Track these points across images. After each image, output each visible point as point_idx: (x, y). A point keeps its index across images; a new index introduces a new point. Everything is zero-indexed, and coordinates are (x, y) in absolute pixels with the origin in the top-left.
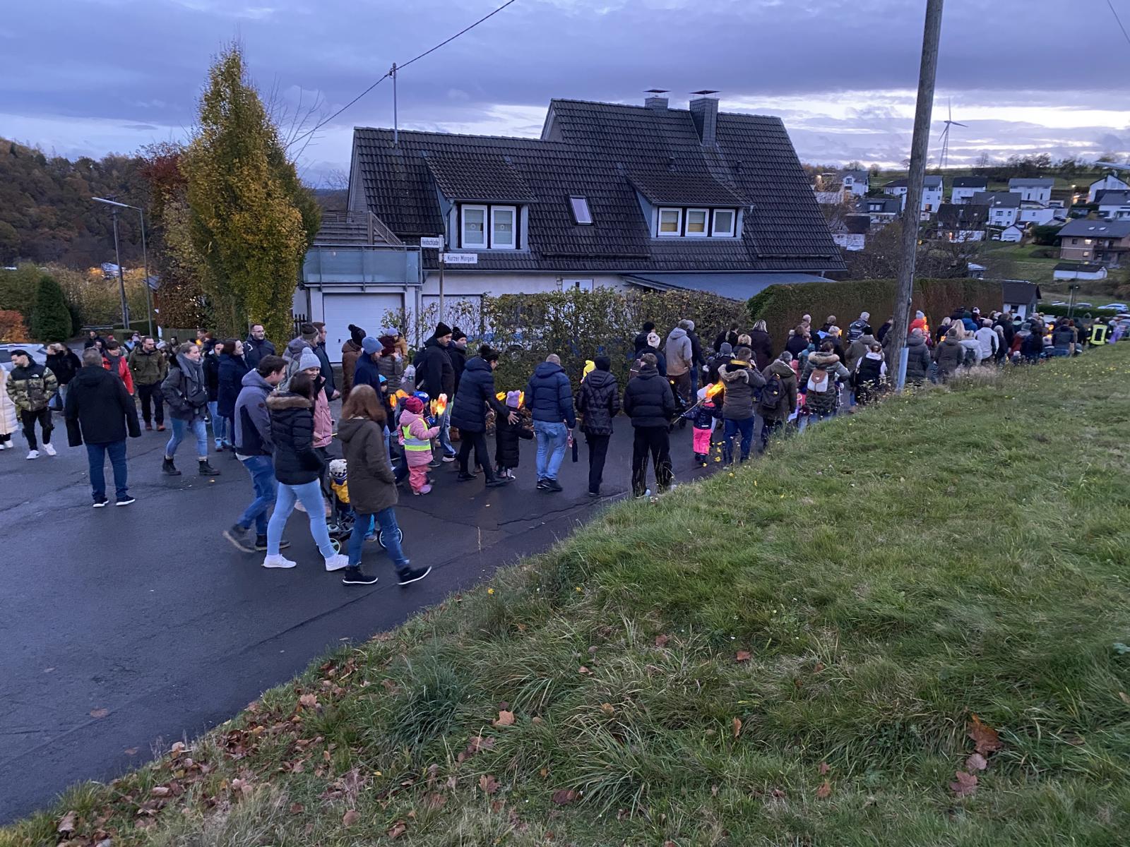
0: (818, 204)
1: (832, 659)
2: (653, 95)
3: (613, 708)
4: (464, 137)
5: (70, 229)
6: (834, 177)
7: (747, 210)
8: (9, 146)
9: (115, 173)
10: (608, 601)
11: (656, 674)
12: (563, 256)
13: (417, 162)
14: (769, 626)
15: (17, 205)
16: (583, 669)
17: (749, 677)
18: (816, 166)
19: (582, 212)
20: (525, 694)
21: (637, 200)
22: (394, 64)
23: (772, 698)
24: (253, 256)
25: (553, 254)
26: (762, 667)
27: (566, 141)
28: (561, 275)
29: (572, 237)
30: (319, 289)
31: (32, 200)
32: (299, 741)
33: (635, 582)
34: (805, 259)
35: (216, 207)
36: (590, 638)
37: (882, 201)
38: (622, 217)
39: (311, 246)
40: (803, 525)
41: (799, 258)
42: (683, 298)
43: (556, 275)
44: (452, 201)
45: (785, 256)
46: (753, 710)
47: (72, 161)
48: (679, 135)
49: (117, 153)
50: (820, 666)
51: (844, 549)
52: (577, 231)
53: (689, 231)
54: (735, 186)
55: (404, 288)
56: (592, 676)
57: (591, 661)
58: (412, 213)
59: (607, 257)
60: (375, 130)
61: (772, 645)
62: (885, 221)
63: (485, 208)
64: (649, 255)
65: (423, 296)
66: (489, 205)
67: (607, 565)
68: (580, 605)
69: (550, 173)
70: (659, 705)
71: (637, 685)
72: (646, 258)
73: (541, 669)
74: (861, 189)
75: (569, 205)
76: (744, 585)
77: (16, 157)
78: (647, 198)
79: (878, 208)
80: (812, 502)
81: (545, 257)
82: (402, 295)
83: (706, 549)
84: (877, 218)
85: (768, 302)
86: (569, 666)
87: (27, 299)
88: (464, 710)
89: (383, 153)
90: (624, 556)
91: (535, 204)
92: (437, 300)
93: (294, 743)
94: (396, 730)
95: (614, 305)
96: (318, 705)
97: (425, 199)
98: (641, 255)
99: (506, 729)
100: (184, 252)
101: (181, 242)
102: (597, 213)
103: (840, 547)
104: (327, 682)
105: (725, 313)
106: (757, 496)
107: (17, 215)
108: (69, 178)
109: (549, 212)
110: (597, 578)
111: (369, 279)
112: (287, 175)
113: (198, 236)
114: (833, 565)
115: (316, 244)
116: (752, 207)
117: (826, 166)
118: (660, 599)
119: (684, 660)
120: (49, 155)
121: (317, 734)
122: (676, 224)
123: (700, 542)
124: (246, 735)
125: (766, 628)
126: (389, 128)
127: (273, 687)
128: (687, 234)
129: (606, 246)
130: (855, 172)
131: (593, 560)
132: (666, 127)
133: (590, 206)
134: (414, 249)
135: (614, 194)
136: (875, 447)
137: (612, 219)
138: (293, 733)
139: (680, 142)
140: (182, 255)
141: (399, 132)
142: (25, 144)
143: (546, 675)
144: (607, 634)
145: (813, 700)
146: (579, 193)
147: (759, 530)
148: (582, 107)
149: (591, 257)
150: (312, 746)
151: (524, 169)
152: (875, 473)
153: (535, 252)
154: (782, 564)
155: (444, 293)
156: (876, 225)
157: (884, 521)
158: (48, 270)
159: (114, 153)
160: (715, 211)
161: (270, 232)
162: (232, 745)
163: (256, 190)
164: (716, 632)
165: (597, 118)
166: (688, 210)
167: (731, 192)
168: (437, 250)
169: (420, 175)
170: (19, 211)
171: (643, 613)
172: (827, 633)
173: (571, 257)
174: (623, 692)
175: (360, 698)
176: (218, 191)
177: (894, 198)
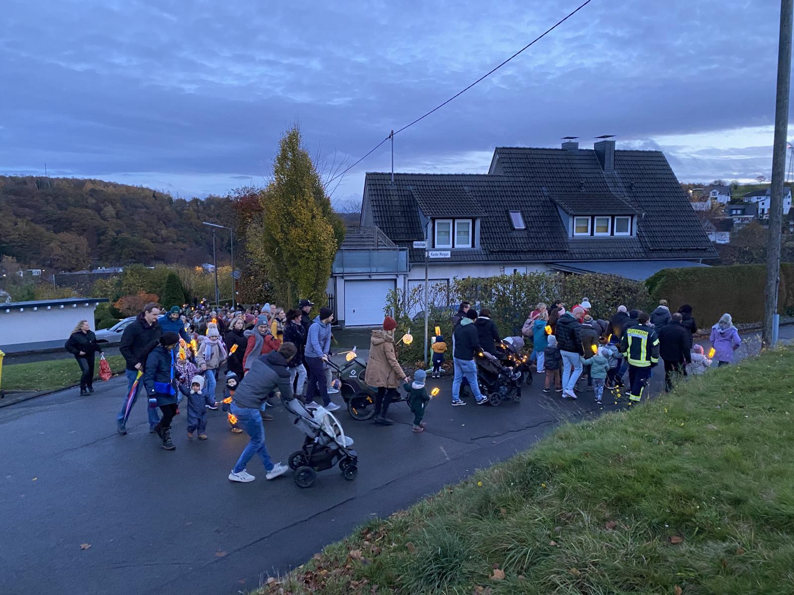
0: (694, 211)
1: (751, 546)
2: (567, 141)
3: (579, 572)
4: (437, 175)
5: (184, 242)
6: (703, 191)
7: (640, 216)
8: (152, 193)
9: (212, 207)
10: (568, 495)
11: (610, 549)
12: (504, 252)
13: (406, 193)
14: (695, 518)
15: (155, 229)
16: (553, 543)
17: (684, 555)
18: (687, 184)
19: (518, 221)
20: (511, 558)
21: (558, 211)
22: (392, 132)
23: (704, 572)
24: (304, 256)
25: (497, 250)
26: (692, 549)
27: (506, 174)
28: (504, 264)
29: (511, 238)
30: (342, 277)
31: (164, 225)
32: (352, 582)
33: (586, 481)
34: (686, 250)
35: (281, 226)
36: (556, 521)
37: (742, 207)
38: (547, 224)
39: (339, 249)
40: (711, 445)
41: (681, 249)
42: (596, 279)
43: (500, 264)
44: (429, 217)
45: (670, 248)
46: (691, 581)
47: (188, 200)
48: (587, 166)
49: (214, 195)
50: (741, 550)
51: (747, 463)
52: (514, 234)
53: (597, 232)
54: (629, 200)
55: (397, 275)
56: (560, 548)
57: (557, 537)
58: (402, 226)
59: (537, 251)
60: (379, 174)
61: (698, 532)
62: (746, 222)
63: (451, 221)
64: (567, 249)
65: (409, 280)
66: (454, 219)
67: (563, 469)
68: (546, 496)
69: (495, 196)
70: (615, 572)
71: (596, 556)
72: (565, 252)
73: (522, 541)
74: (725, 199)
75: (509, 217)
76: (671, 487)
77: (156, 199)
78: (564, 210)
79: (739, 212)
80: (716, 428)
81: (492, 252)
82: (395, 280)
83: (638, 459)
84: (739, 219)
85: (661, 281)
86: (542, 540)
87: (159, 287)
88: (467, 567)
89: (384, 188)
90: (577, 463)
91: (484, 217)
92: (423, 283)
93: (349, 583)
94: (421, 578)
95: (546, 284)
96: (363, 558)
97: (411, 217)
98: (562, 249)
99: (499, 583)
100: (258, 255)
101: (256, 249)
102: (529, 222)
103: (745, 462)
104: (367, 543)
105: (629, 290)
106: (671, 423)
107: (154, 235)
108: (186, 211)
109: (495, 222)
110: (558, 477)
111: (374, 270)
112: (325, 204)
113: (268, 244)
114: (741, 474)
115: (342, 248)
116: (644, 214)
117: (696, 183)
118: (606, 495)
119: (630, 541)
120: (175, 197)
121: (364, 578)
122: (587, 227)
123: (632, 455)
124: (316, 576)
125: (693, 519)
126: (388, 172)
127: (331, 543)
128: (595, 234)
129: (536, 244)
130: (719, 186)
131: (553, 465)
132: (577, 162)
133: (523, 217)
134: (403, 250)
135: (541, 209)
136: (760, 388)
137: (540, 225)
138: (347, 576)
139: (588, 171)
140: (257, 257)
141: (394, 174)
142: (161, 191)
143: (525, 545)
144: (568, 518)
145: (739, 576)
146: (516, 208)
147: (676, 447)
148: (517, 151)
149: (525, 252)
150: (361, 586)
151: (477, 195)
152: (764, 408)
153: (485, 249)
154: (700, 473)
155: (428, 278)
156: (739, 224)
157: (777, 443)
158: (172, 268)
159: (212, 194)
160: (616, 218)
161: (314, 240)
162: (307, 582)
163: (305, 214)
164: (653, 521)
165: (528, 158)
166: (596, 218)
167: (627, 204)
168: (424, 250)
169: (408, 201)
170: (156, 232)
171: (595, 504)
172: (744, 526)
173: (510, 252)
174: (586, 560)
175: (391, 554)
176: (283, 216)
177: (752, 204)
